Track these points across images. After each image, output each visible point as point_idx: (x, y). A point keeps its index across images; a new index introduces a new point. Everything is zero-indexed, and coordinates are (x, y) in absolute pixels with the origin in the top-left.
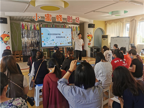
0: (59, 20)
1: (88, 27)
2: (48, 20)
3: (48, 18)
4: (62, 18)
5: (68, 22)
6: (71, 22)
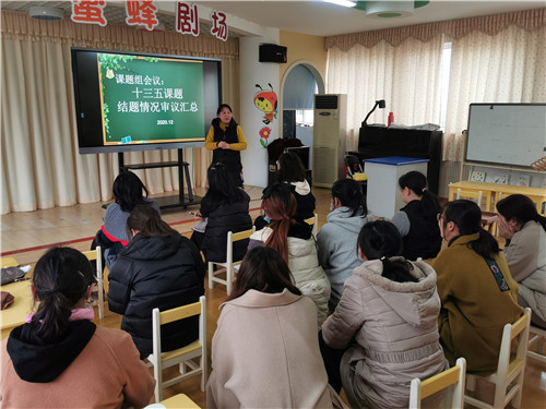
0: (139, 20)
1: (261, 61)
2: (89, 14)
3: (88, 8)
4: (155, 12)
5: (181, 31)
6: (192, 33)
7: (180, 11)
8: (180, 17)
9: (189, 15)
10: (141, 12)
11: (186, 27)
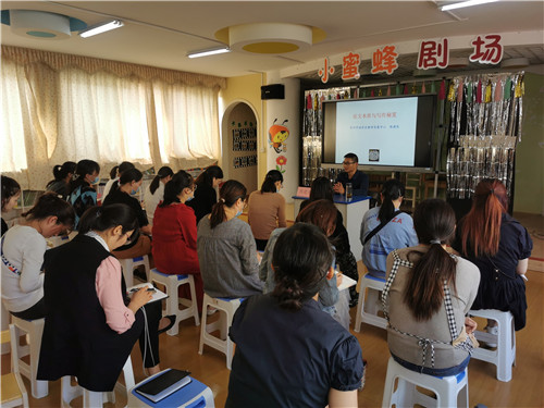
0: (381, 68)
2: (350, 72)
3: (351, 68)
4: (395, 57)
5: (423, 67)
6: (438, 66)
7: (423, 49)
8: (422, 55)
9: (436, 51)
10: (383, 61)
11: (431, 62)
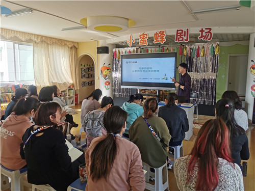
0: (158, 41)
3: (143, 40)
4: (165, 36)
5: (177, 41)
6: (184, 41)
7: (177, 33)
8: (177, 36)
9: (183, 34)
10: (159, 38)
11: (181, 39)
